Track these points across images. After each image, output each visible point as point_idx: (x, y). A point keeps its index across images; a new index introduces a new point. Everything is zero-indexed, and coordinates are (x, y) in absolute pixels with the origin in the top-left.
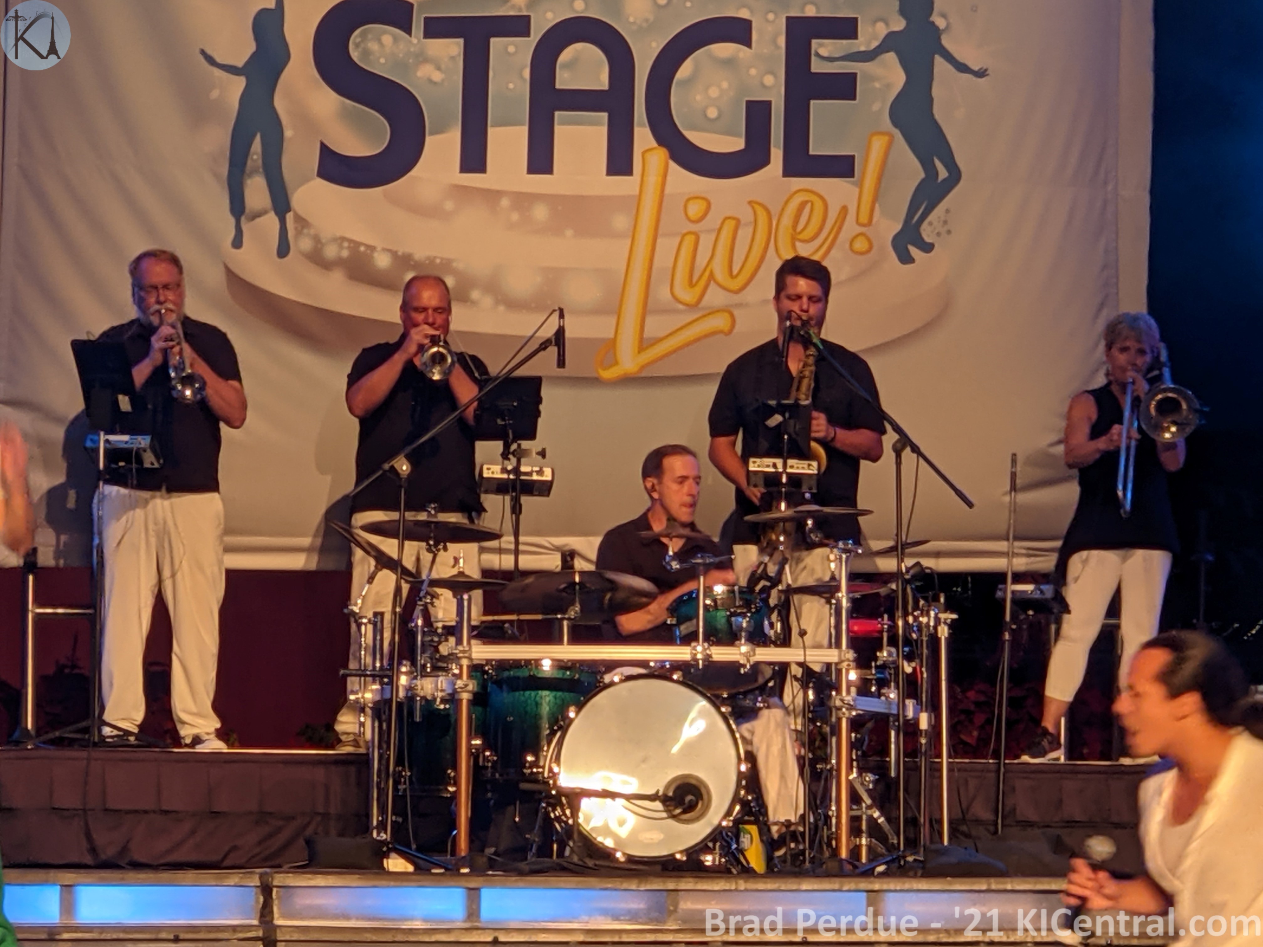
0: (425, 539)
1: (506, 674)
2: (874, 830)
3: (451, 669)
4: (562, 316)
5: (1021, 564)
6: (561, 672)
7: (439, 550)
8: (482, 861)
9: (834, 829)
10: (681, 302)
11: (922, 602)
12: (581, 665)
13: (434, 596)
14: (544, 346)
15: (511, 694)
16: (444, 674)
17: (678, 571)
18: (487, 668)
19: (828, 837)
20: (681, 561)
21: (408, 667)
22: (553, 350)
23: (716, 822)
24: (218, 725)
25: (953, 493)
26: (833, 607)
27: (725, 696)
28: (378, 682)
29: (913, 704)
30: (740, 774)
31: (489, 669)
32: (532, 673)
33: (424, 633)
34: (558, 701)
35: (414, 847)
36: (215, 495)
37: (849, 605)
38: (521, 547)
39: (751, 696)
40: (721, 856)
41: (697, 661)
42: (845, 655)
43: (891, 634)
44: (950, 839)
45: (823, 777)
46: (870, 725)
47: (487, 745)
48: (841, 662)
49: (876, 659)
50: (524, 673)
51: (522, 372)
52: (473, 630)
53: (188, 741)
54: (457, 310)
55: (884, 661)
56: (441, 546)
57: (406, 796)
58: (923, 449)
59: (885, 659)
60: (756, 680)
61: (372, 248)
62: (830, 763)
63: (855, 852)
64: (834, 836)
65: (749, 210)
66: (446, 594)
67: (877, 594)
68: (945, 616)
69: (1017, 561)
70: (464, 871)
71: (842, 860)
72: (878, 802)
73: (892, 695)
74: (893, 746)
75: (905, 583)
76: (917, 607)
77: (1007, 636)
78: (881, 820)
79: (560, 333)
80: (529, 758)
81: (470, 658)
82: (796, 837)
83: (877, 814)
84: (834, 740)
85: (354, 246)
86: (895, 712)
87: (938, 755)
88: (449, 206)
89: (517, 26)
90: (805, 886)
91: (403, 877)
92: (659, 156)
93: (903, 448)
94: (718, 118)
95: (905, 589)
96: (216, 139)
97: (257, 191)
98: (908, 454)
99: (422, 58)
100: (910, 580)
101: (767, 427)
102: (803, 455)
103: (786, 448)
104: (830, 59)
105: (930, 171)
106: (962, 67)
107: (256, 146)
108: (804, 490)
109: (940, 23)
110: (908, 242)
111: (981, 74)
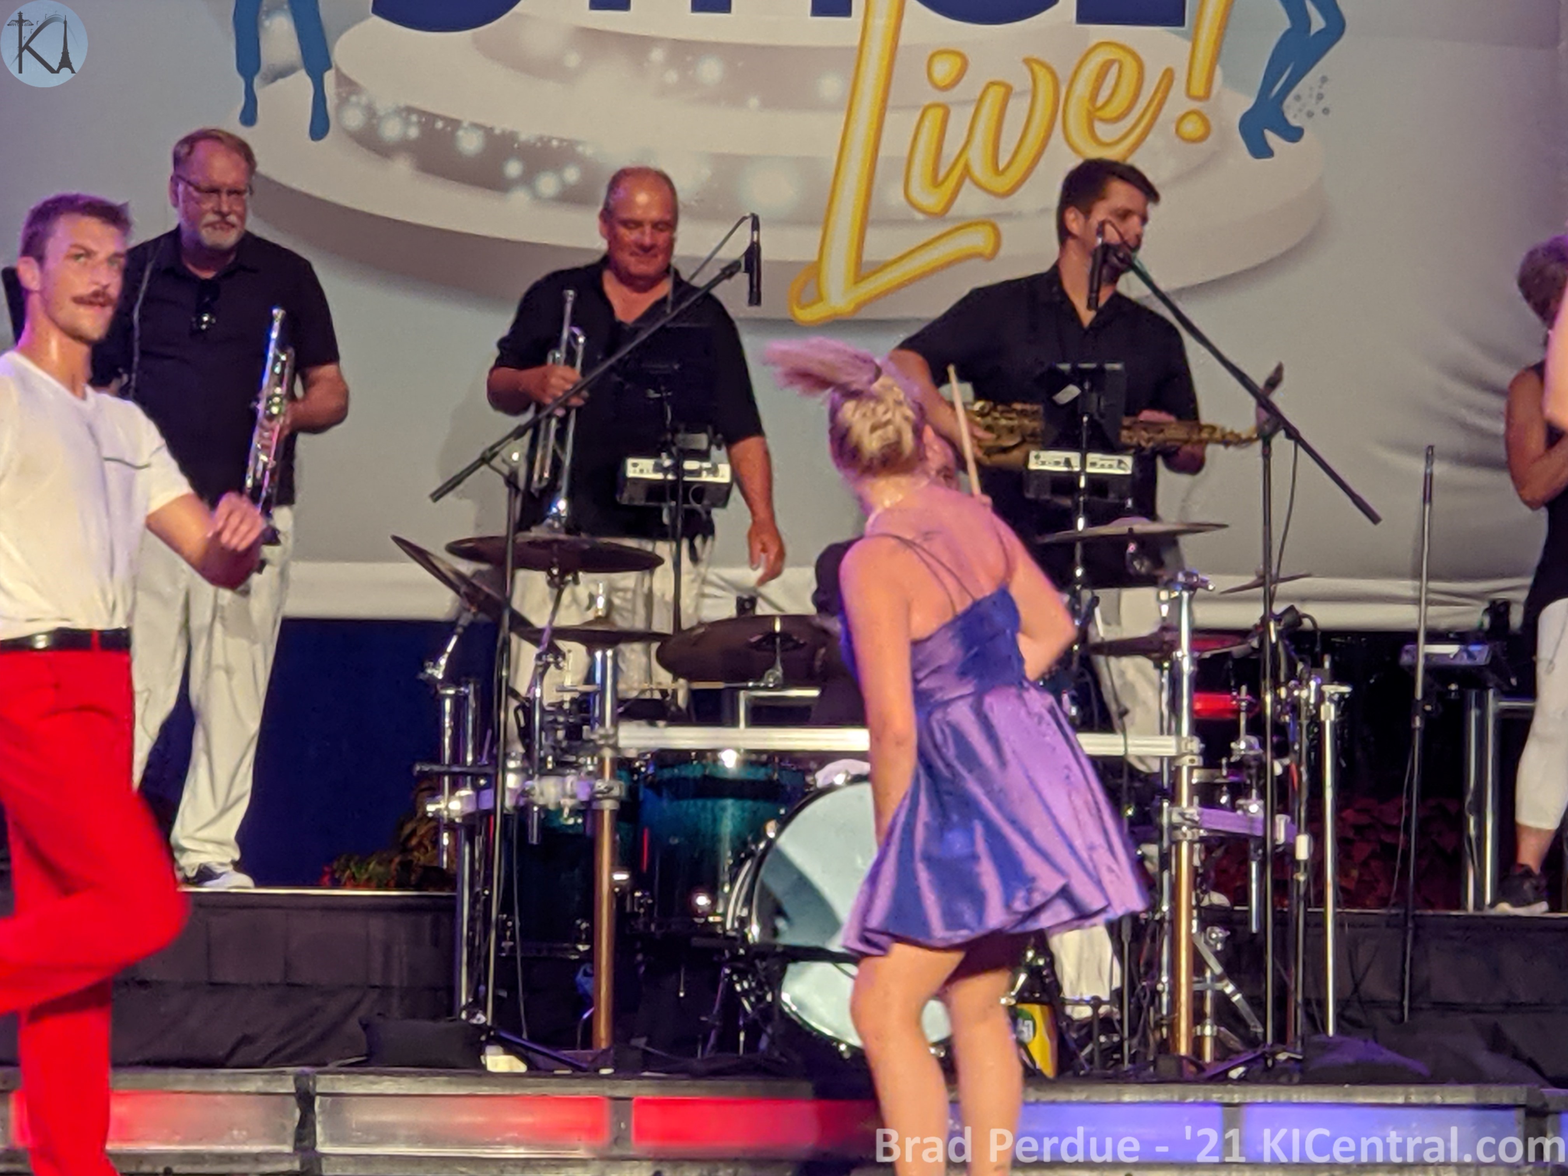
1: (667, 774)
2: (1224, 1011)
3: (585, 764)
4: (756, 226)
5: (1438, 616)
6: (752, 770)
7: (566, 583)
8: (631, 1056)
9: (1164, 1012)
10: (920, 209)
11: (1300, 667)
12: (781, 760)
13: (559, 654)
14: (729, 271)
15: (675, 803)
16: (573, 771)
18: (637, 764)
19: (1156, 1023)
21: (519, 762)
22: (742, 279)
25: (1349, 500)
26: (1166, 673)
28: (469, 785)
29: (1286, 821)
31: (641, 766)
32: (707, 772)
33: (543, 711)
34: (746, 814)
35: (525, 1036)
37: (1192, 668)
42: (1186, 745)
43: (1251, 715)
44: (1337, 1025)
45: (1149, 931)
46: (1215, 853)
47: (638, 880)
48: (1181, 755)
49: (1229, 752)
50: (694, 771)
52: (619, 707)
55: (1243, 756)
56: (569, 578)
57: (515, 959)
58: (1304, 435)
59: (1243, 753)
61: (455, 123)
62: (1160, 909)
63: (1197, 1043)
64: (1164, 1022)
65: (1026, 75)
67: (1228, 654)
68: (1330, 689)
69: (1432, 610)
70: (605, 1071)
71: (1182, 1058)
72: (1231, 970)
73: (1255, 807)
74: (1254, 886)
75: (1274, 638)
76: (1292, 674)
77: (1418, 722)
78: (1237, 998)
79: (753, 253)
80: (702, 900)
81: (615, 747)
82: (1107, 1024)
83: (1229, 989)
84: (1166, 875)
85: (428, 119)
86: (1259, 833)
87: (1321, 900)
88: (573, 60)
90: (1128, 1097)
91: (506, 1081)
93: (1274, 432)
95: (1275, 648)
97: (279, 35)
98: (1280, 440)
100: (1280, 635)
101: (1054, 403)
102: (1110, 447)
103: (1083, 437)
105: (1299, 20)
108: (1112, 498)
110: (1265, 124)
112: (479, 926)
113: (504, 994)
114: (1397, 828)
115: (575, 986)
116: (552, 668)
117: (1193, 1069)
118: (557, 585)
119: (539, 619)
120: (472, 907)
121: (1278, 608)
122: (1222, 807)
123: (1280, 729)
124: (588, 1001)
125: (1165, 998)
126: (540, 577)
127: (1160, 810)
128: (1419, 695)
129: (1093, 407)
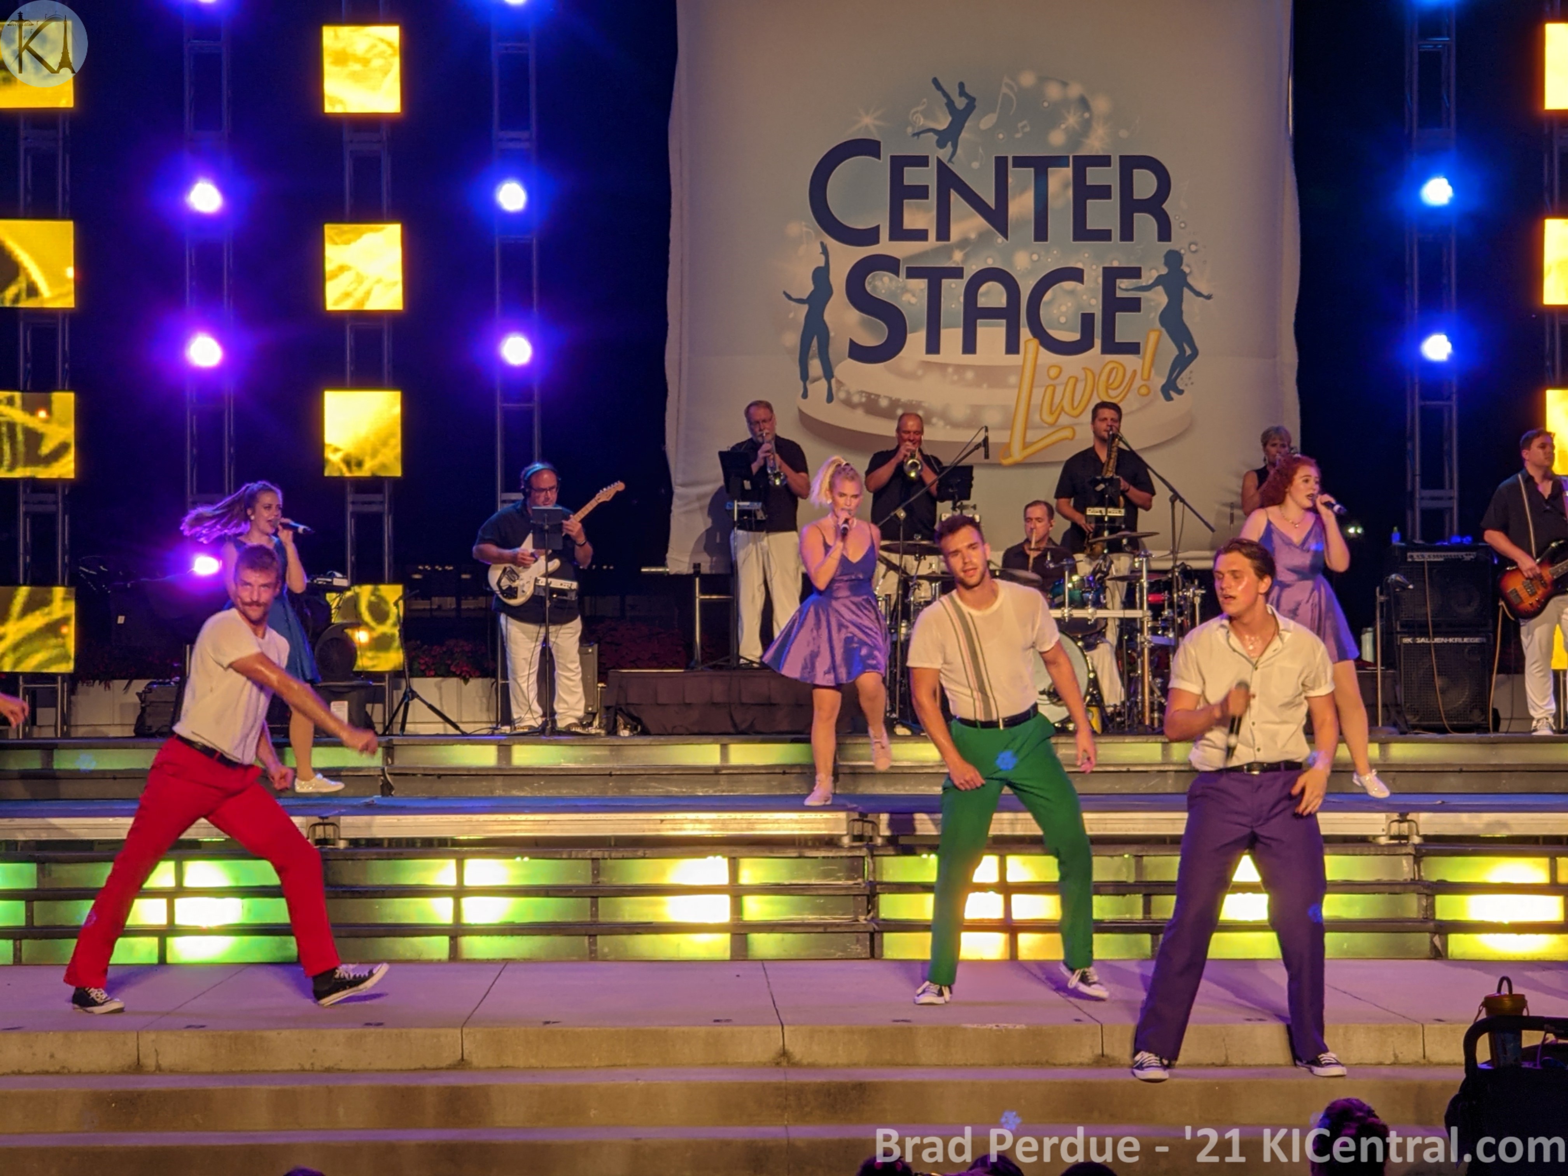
0: (913, 553)
4: (987, 430)
7: (921, 560)
9: (1140, 709)
10: (1046, 423)
11: (1187, 583)
13: (919, 585)
14: (977, 447)
17: (1053, 569)
19: (1137, 713)
22: (982, 449)
25: (1202, 523)
27: (1080, 636)
33: (915, 605)
37: (1147, 585)
39: (1093, 637)
41: (1064, 617)
42: (1146, 612)
43: (1169, 602)
45: (1134, 681)
46: (1159, 652)
49: (1161, 615)
51: (963, 463)
54: (926, 429)
55: (1167, 617)
56: (922, 558)
58: (1186, 500)
60: (1096, 627)
61: (878, 396)
62: (1138, 673)
63: (1152, 720)
64: (1140, 713)
65: (1082, 373)
66: (925, 584)
67: (1160, 581)
68: (1198, 592)
71: (1146, 727)
73: (1171, 635)
75: (1177, 574)
76: (1184, 586)
79: (986, 440)
82: (1120, 714)
84: (1139, 661)
85: (869, 395)
88: (920, 372)
89: (956, 273)
90: (1127, 741)
91: (904, 738)
92: (1035, 343)
93: (1175, 500)
94: (1065, 323)
95: (1177, 577)
96: (792, 339)
97: (815, 366)
98: (1178, 503)
99: (905, 290)
100: (1180, 573)
101: (1096, 491)
102: (1116, 506)
103: (1107, 502)
104: (1127, 290)
105: (1182, 350)
106: (1199, 294)
107: (815, 342)
108: (1117, 524)
109: (1187, 270)
110: (1170, 389)
111: (1209, 297)
113: (902, 707)
116: (917, 591)
117: (1150, 730)
118: (919, 560)
121: (1178, 563)
122: (1159, 635)
123: (1180, 606)
125: (1140, 705)
127: (1136, 637)
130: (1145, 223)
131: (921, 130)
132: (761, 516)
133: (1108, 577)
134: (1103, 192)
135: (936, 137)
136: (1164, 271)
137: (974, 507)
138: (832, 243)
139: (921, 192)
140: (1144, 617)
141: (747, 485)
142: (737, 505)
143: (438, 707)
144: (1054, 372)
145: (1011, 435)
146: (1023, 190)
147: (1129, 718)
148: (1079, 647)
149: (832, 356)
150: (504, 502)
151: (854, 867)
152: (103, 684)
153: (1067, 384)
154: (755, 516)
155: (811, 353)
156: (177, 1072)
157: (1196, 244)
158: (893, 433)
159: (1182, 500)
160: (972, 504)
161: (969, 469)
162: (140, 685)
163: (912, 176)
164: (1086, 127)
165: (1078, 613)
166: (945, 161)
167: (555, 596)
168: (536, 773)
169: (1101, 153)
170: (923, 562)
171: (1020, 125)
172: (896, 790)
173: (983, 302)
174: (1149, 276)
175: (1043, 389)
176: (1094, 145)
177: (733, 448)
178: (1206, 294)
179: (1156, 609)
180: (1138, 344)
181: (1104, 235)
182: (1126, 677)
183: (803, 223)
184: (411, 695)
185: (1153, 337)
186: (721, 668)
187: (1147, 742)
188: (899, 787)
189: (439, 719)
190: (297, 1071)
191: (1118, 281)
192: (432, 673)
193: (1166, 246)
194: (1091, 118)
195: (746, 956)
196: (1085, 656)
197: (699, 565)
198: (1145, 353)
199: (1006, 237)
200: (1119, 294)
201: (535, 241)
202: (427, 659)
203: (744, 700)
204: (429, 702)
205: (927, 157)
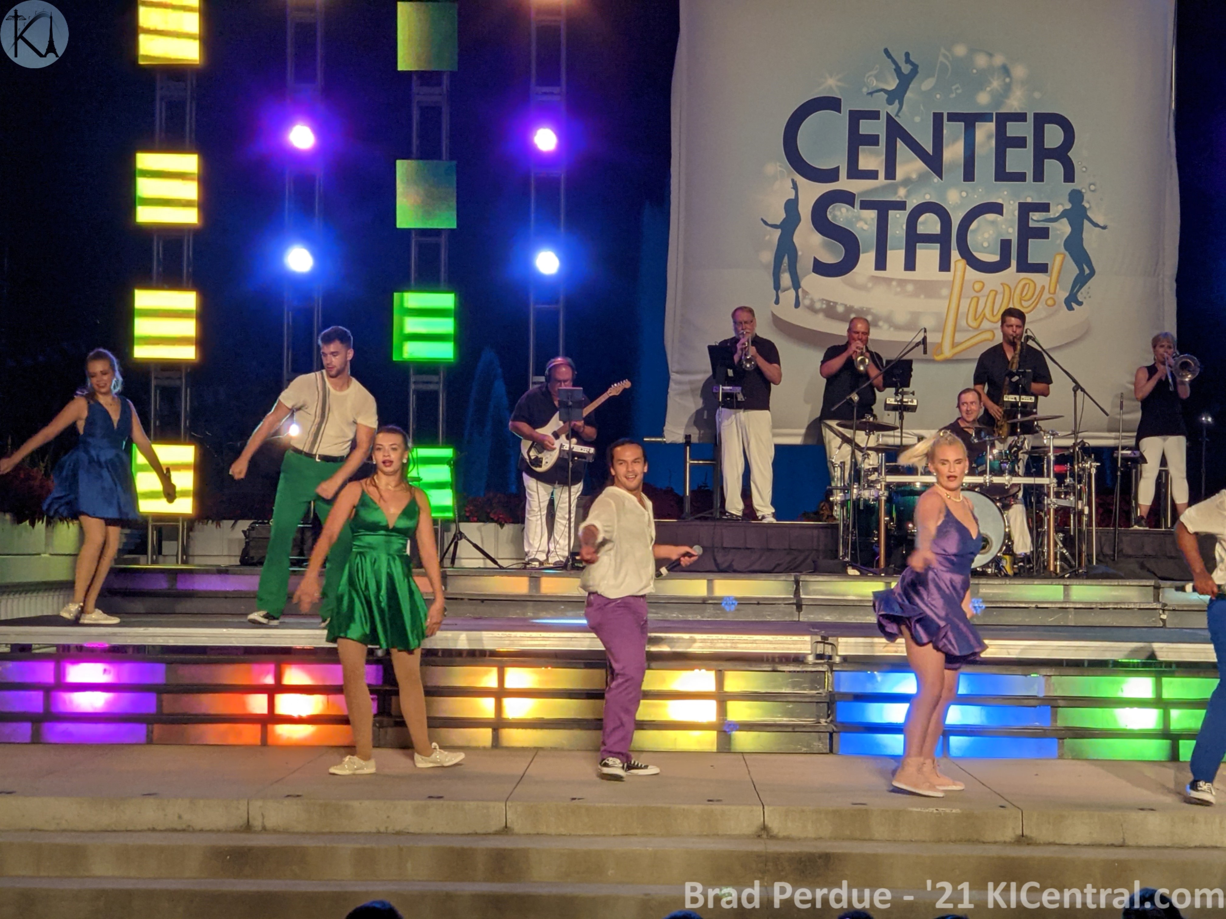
1: (900, 489)
2: (1063, 558)
3: (876, 486)
4: (925, 331)
5: (1125, 442)
8: (891, 571)
9: (1046, 558)
10: (971, 328)
11: (1085, 457)
14: (917, 344)
15: (903, 497)
16: (873, 488)
17: (977, 444)
18: (891, 486)
19: (1043, 561)
20: (978, 439)
21: (857, 485)
22: (921, 347)
23: (995, 554)
24: (773, 511)
25: (1099, 409)
27: (998, 499)
28: (843, 492)
29: (1081, 502)
30: (1005, 532)
31: (893, 487)
32: (911, 488)
33: (865, 471)
36: (767, 411)
37: (1053, 458)
38: (904, 435)
39: (1009, 499)
40: (995, 569)
41: (986, 483)
42: (1052, 480)
43: (1071, 472)
44: (1097, 563)
45: (1041, 535)
46: (1061, 512)
47: (892, 519)
49: (1064, 483)
50: (908, 489)
51: (905, 358)
52: (884, 469)
53: (760, 518)
54: (873, 331)
57: (856, 542)
58: (1086, 391)
59: (1068, 483)
61: (836, 303)
62: (1045, 529)
63: (1055, 566)
64: (1046, 561)
65: (1001, 287)
66: (873, 454)
67: (1064, 455)
68: (1094, 464)
69: (1123, 441)
70: (883, 575)
71: (1051, 572)
72: (1065, 546)
73: (1072, 498)
74: (1072, 521)
75: (1077, 449)
76: (1083, 460)
77: (1119, 473)
78: (1067, 554)
79: (925, 339)
80: (910, 525)
81: (885, 481)
83: (1065, 551)
84: (1046, 519)
85: (828, 302)
86: (1073, 506)
87: (1091, 525)
88: (870, 285)
89: (901, 206)
90: (1036, 583)
91: (854, 577)
92: (962, 263)
93: (1077, 390)
94: (988, 247)
95: (1078, 452)
96: (768, 257)
97: (786, 279)
98: (1079, 392)
99: (859, 219)
100: (1079, 448)
101: (1012, 382)
102: (1027, 394)
103: (1020, 391)
104: (1038, 221)
105: (1082, 270)
106: (1096, 225)
107: (786, 260)
108: (1028, 409)
109: (1087, 205)
110: (1072, 301)
111: (1104, 228)
112: (846, 533)
113: (853, 552)
114: (1113, 504)
115: (873, 550)
116: (867, 459)
117: (1054, 575)
119: (863, 445)
120: (843, 527)
121: (1079, 441)
122: (1061, 498)
123: (1079, 476)
124: (878, 554)
126: (863, 433)
127: (1044, 499)
128: (1119, 465)
129: (1023, 383)
130: (1053, 167)
131: (875, 89)
132: (740, 397)
133: (1021, 451)
134: (1020, 142)
135: (886, 96)
136: (1068, 206)
137: (913, 393)
138: (801, 180)
139: (873, 140)
140: (1051, 483)
141: (730, 373)
142: (723, 389)
143: (480, 545)
144: (977, 287)
145: (943, 338)
146: (955, 140)
147: (1036, 564)
148: (997, 506)
149: (799, 271)
150: (534, 383)
151: (816, 679)
152: (215, 523)
153: (988, 296)
154: (736, 398)
155: (782, 267)
156: (279, 832)
157: (1093, 184)
158: (845, 333)
159: (1083, 390)
160: (911, 391)
161: (909, 363)
162: (244, 525)
163: (866, 127)
164: (1007, 89)
165: (997, 480)
166: (893, 116)
167: (576, 458)
168: (559, 600)
169: (1019, 111)
170: (872, 436)
171: (954, 87)
172: (848, 619)
173: (921, 229)
174: (1056, 210)
175: (969, 300)
176: (1013, 105)
177: (721, 343)
178: (1102, 225)
179: (1060, 478)
180: (1047, 264)
181: (1020, 177)
182: (1035, 532)
183: (778, 164)
184: (459, 535)
185: (1059, 259)
186: (706, 519)
187: (1051, 584)
188: (850, 617)
189: (481, 556)
190: (374, 833)
191: (1031, 214)
192: (475, 519)
193: (1070, 186)
194: (1011, 82)
195: (730, 749)
196: (1002, 514)
197: (690, 436)
198: (1052, 273)
199: (941, 178)
200: (1032, 224)
201: (562, 176)
202: (471, 508)
203: (725, 546)
204: (474, 542)
205: (879, 112)
